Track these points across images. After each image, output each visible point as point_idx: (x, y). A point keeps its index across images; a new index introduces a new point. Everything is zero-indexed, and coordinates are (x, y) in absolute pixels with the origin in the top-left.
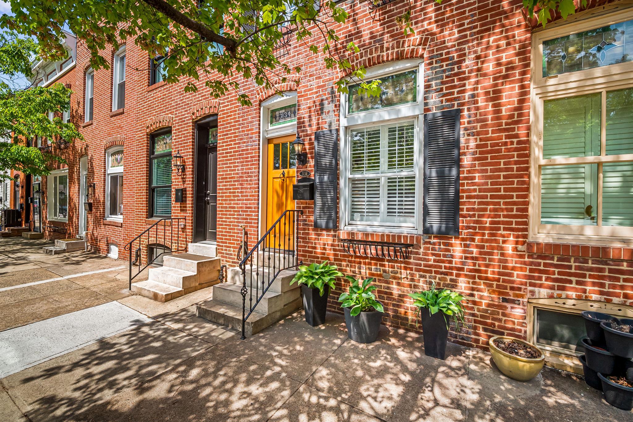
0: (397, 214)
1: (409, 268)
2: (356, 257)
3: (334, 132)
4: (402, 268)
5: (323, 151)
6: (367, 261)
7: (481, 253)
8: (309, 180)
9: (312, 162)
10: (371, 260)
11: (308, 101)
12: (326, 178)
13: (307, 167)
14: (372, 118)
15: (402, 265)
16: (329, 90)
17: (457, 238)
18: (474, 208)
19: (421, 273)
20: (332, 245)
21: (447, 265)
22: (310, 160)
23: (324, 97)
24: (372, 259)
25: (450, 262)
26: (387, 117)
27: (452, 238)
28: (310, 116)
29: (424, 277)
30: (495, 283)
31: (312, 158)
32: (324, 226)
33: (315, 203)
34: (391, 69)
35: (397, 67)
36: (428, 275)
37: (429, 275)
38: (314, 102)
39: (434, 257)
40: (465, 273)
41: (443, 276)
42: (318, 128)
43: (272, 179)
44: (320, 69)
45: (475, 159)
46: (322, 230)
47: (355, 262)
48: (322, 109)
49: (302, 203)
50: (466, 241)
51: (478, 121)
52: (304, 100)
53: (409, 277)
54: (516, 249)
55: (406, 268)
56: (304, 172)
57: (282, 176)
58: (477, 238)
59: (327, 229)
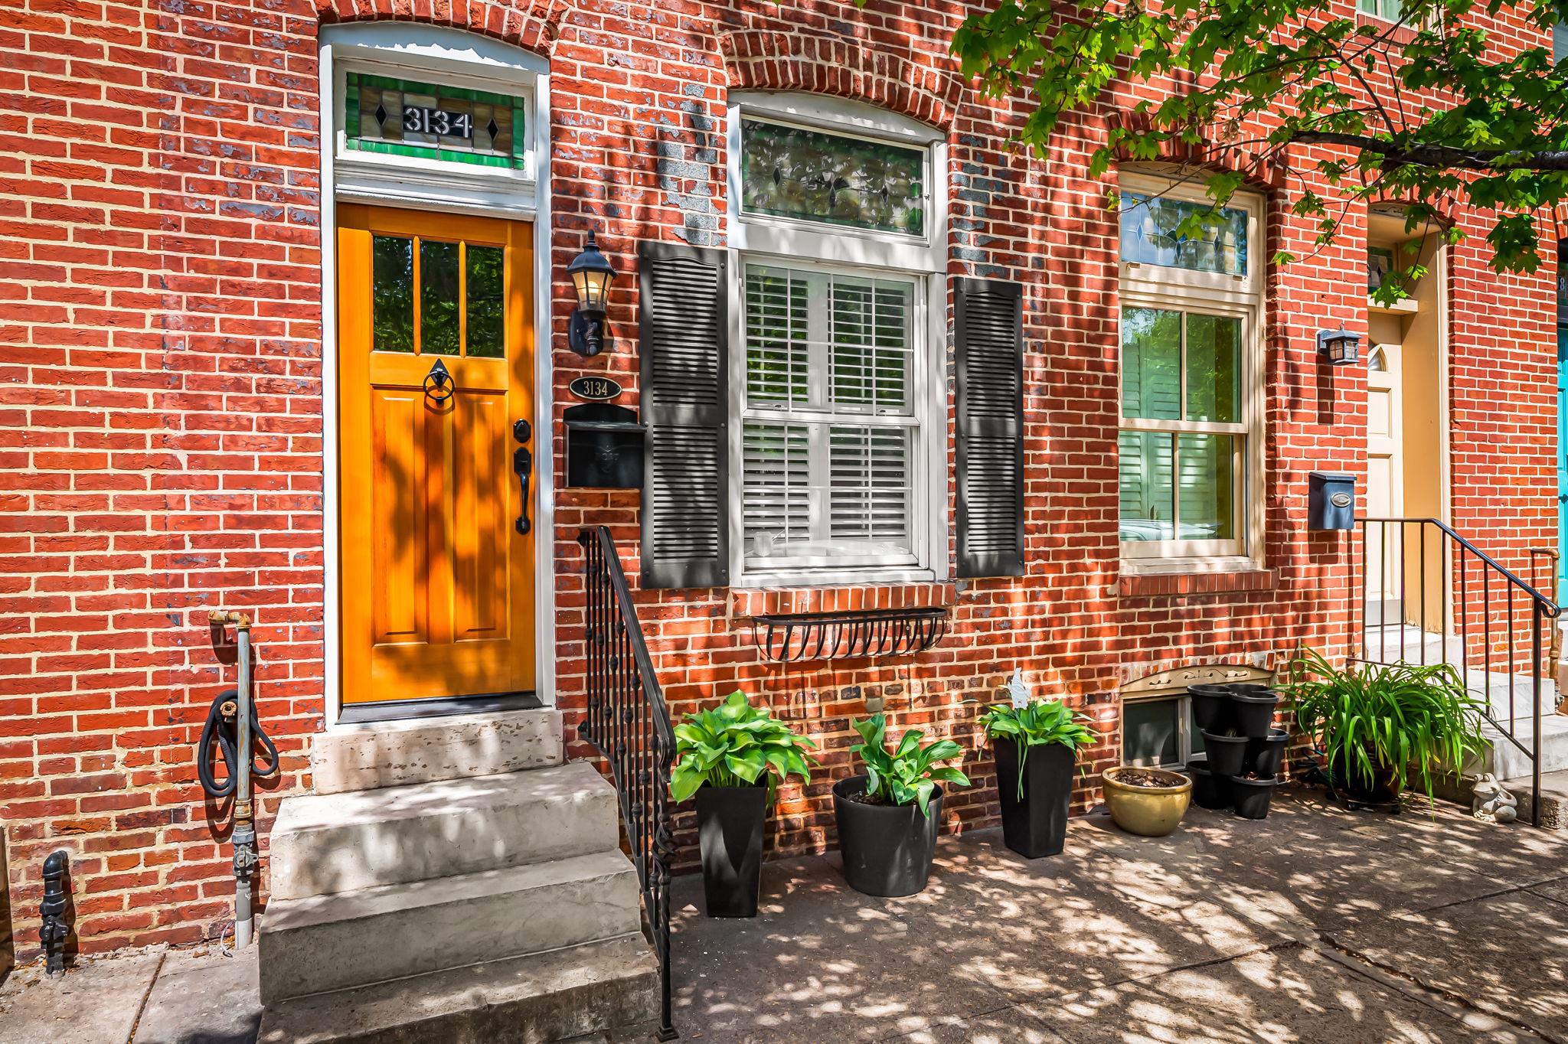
0: (870, 532)
1: (928, 669)
2: (791, 667)
3: (711, 260)
4: (912, 674)
5: (670, 318)
6: (823, 672)
7: (1056, 609)
8: (614, 412)
9: (623, 351)
10: (833, 669)
11: (606, 118)
12: (685, 412)
13: (604, 366)
14: (818, 246)
15: (913, 666)
16: (687, 108)
17: (1018, 580)
18: (1044, 512)
19: (954, 678)
20: (709, 643)
21: (1002, 646)
22: (617, 339)
23: (669, 127)
24: (837, 664)
25: (1007, 638)
26: (859, 257)
27: (1009, 582)
28: (610, 177)
29: (959, 685)
30: (1077, 668)
31: (626, 332)
32: (678, 581)
33: (641, 501)
34: (869, 124)
35: (883, 127)
36: (966, 679)
37: (969, 677)
38: (628, 129)
39: (978, 633)
40: (1034, 657)
41: (995, 674)
42: (645, 231)
43: (367, 391)
44: (653, 20)
45: (1046, 404)
46: (671, 593)
47: (787, 684)
48: (658, 166)
49: (583, 501)
50: (1033, 585)
51: (1047, 321)
52: (586, 105)
53: (927, 694)
54: (1104, 593)
55: (920, 673)
56: (597, 380)
57: (430, 383)
58: (1050, 576)
59: (691, 589)
